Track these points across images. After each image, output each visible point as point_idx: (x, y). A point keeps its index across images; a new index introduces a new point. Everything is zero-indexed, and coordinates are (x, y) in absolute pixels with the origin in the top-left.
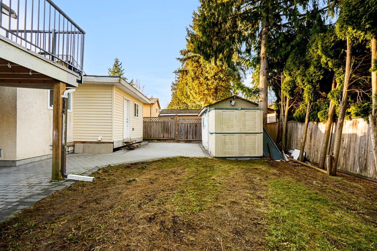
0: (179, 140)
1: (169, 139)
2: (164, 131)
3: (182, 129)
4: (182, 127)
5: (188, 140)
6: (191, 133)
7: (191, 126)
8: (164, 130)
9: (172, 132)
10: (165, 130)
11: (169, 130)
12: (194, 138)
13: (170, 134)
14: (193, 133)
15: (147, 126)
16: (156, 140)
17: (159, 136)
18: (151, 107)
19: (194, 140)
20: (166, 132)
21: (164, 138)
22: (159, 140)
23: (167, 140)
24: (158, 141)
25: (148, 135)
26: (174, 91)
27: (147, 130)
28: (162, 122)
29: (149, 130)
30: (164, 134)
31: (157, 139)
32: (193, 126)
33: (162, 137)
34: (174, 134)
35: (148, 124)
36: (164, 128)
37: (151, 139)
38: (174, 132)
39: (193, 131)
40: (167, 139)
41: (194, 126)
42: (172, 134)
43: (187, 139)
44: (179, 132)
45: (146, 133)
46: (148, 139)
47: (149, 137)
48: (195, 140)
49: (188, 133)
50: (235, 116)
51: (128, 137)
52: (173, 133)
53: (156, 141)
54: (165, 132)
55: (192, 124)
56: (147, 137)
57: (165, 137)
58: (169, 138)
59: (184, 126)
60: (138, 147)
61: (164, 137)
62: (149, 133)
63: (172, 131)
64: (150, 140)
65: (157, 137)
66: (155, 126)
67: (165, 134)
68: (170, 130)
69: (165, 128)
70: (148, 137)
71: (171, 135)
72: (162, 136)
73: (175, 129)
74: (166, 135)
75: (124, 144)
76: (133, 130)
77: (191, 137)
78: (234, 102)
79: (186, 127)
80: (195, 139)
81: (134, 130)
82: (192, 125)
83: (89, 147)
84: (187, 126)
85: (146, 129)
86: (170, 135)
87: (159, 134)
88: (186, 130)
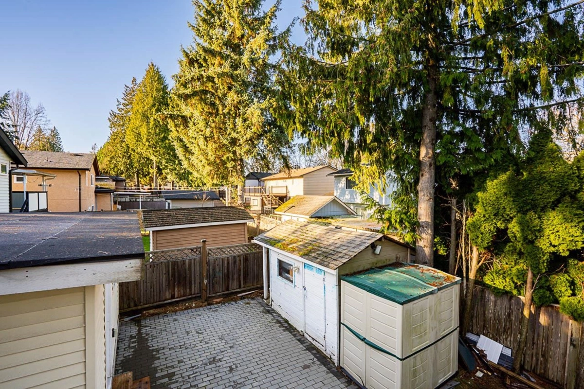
0: (209, 297)
1: (187, 300)
2: (175, 282)
3: (218, 270)
4: (217, 267)
5: (230, 291)
6: (236, 276)
7: (235, 262)
8: (174, 279)
9: (193, 282)
10: (176, 279)
11: (185, 277)
12: (242, 285)
13: (188, 287)
14: (239, 275)
16: (153, 309)
17: (160, 297)
18: (80, 176)
19: (241, 290)
20: (179, 283)
21: (174, 300)
22: (162, 306)
23: (180, 303)
24: (156, 310)
25: (129, 299)
26: (116, 130)
27: (125, 289)
29: (131, 289)
30: (173, 290)
31: (154, 305)
32: (240, 260)
33: (167, 298)
34: (198, 285)
36: (173, 275)
37: (139, 307)
38: (198, 281)
39: (240, 270)
40: (183, 301)
41: (242, 261)
42: (193, 286)
43: (228, 290)
44: (211, 279)
45: (122, 297)
46: (130, 310)
47: (132, 304)
48: (245, 289)
49: (231, 276)
50: (430, 308)
52: (195, 283)
53: (152, 311)
55: (239, 256)
56: (126, 306)
57: (176, 295)
58: (185, 298)
59: (221, 263)
61: (173, 297)
62: (132, 296)
63: (193, 279)
65: (154, 300)
66: (148, 275)
67: (176, 289)
68: (188, 279)
69: (176, 274)
71: (190, 290)
72: (168, 295)
73: (201, 274)
74: (179, 291)
77: (236, 283)
78: (380, 247)
79: (226, 265)
80: (244, 287)
82: (238, 259)
84: (228, 263)
85: (122, 286)
86: (188, 290)
87: (160, 292)
88: (226, 271)
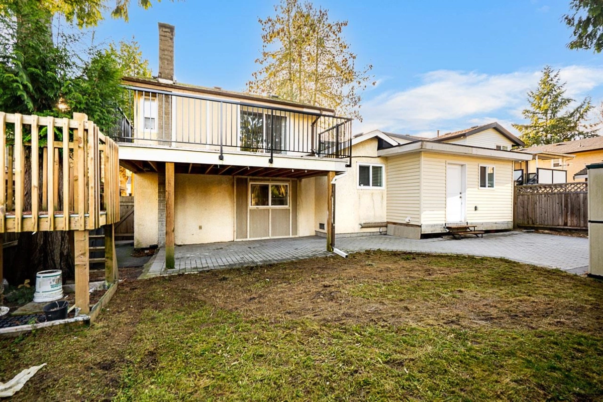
1: (581, 230)
2: (567, 212)
8: (567, 210)
10: (569, 210)
11: (579, 210)
15: (526, 202)
16: (548, 230)
17: (553, 221)
20: (572, 213)
21: (566, 227)
22: (555, 230)
23: (574, 231)
24: (553, 232)
25: (528, 218)
27: (525, 210)
28: (561, 193)
29: (530, 211)
30: (566, 218)
31: (548, 227)
33: (560, 224)
35: (529, 198)
36: (566, 206)
37: (536, 226)
40: (576, 230)
45: (524, 215)
46: (528, 225)
47: (530, 222)
51: (463, 221)
53: (546, 231)
54: (569, 213)
56: (526, 223)
57: (569, 224)
58: (579, 228)
60: (478, 237)
61: (566, 224)
62: (530, 216)
64: (532, 228)
65: (549, 223)
66: (543, 203)
67: (569, 219)
68: (582, 211)
70: (528, 222)
71: (585, 222)
74: (572, 221)
75: (446, 229)
76: (475, 210)
81: (479, 209)
83: (398, 229)
85: (523, 207)
86: (582, 223)
87: (553, 218)
